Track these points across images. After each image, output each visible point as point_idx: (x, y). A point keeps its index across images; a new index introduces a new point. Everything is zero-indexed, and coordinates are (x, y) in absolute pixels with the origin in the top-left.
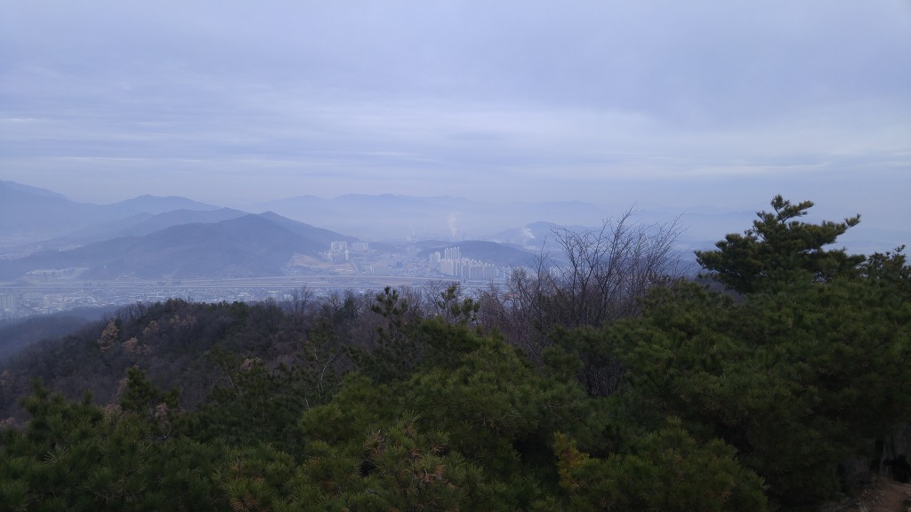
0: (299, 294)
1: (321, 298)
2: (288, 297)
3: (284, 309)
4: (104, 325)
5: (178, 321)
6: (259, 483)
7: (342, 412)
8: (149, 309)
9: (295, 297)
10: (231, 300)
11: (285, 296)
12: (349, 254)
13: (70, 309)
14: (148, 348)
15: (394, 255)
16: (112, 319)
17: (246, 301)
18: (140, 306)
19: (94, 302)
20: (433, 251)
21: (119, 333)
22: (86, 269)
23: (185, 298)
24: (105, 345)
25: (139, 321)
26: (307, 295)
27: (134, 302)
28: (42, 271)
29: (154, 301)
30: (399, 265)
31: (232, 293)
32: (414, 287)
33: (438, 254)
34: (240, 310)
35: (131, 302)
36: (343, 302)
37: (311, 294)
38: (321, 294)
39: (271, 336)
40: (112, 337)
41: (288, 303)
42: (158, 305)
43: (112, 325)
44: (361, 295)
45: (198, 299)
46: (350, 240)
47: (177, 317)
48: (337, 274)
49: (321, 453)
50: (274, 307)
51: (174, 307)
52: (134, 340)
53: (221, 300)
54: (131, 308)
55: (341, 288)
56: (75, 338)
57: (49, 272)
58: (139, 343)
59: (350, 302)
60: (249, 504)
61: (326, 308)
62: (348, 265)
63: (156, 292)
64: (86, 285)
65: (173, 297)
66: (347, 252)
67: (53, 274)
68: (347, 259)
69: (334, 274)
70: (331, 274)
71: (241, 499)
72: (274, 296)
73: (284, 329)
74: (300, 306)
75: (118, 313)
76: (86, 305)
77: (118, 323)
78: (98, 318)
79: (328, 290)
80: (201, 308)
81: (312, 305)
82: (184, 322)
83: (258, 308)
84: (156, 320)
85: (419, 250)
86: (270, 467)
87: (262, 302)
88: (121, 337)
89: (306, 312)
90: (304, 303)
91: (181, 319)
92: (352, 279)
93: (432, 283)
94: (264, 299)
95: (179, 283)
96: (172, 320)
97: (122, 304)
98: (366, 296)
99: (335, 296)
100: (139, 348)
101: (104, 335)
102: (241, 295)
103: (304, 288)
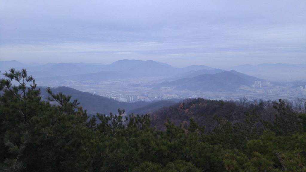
0: (242, 99)
1: (250, 101)
2: (238, 100)
3: (237, 104)
4: (180, 104)
5: (201, 105)
6: (235, 162)
7: (263, 143)
8: (193, 100)
9: (241, 100)
10: (218, 99)
11: (237, 99)
12: (262, 86)
13: (171, 99)
14: (192, 113)
15: (281, 87)
16: (182, 102)
17: (223, 100)
18: (190, 99)
19: (177, 97)
20: (299, 86)
21: (184, 107)
22: (176, 87)
23: (204, 97)
24: (180, 110)
25: (190, 104)
26: (245, 100)
27: (188, 98)
28: (164, 87)
29: (194, 98)
30: (283, 91)
31: (219, 97)
32: (289, 100)
33: (302, 87)
34: (221, 103)
35: (187, 98)
36: (258, 103)
37: (247, 100)
38: (250, 100)
39: (231, 113)
40: (182, 108)
41: (238, 102)
42: (195, 99)
43: (182, 104)
44: (266, 101)
45: (208, 98)
46: (263, 81)
47: (201, 103)
48: (257, 93)
49: (257, 156)
50: (233, 103)
51: (200, 100)
52: (188, 110)
53: (215, 99)
54: (187, 100)
55: (258, 98)
56: (172, 107)
57: (166, 87)
58: (189, 111)
59: (262, 103)
60: (231, 168)
61: (252, 105)
62: (261, 90)
63: (195, 95)
64: (175, 92)
65: (200, 97)
66: (261, 85)
67: (167, 88)
68: (261, 87)
69: (255, 93)
70: (254, 93)
71: (228, 166)
72: (233, 99)
73: (236, 111)
74: (242, 103)
75: (184, 101)
76: (175, 98)
77: (183, 104)
78: (178, 102)
79: (253, 98)
80: (208, 101)
81: (247, 104)
82: (203, 106)
83: (227, 103)
84: (195, 104)
85: (292, 85)
86: (238, 157)
87: (229, 101)
88: (184, 108)
89: (244, 106)
90: (244, 103)
91: (202, 104)
92: (262, 95)
93: (298, 99)
94: (230, 100)
95: (202, 93)
96: (199, 104)
97: (185, 98)
98: (268, 102)
99: (256, 101)
100: (189, 112)
101: (179, 107)
102: (222, 98)
103: (244, 97)
